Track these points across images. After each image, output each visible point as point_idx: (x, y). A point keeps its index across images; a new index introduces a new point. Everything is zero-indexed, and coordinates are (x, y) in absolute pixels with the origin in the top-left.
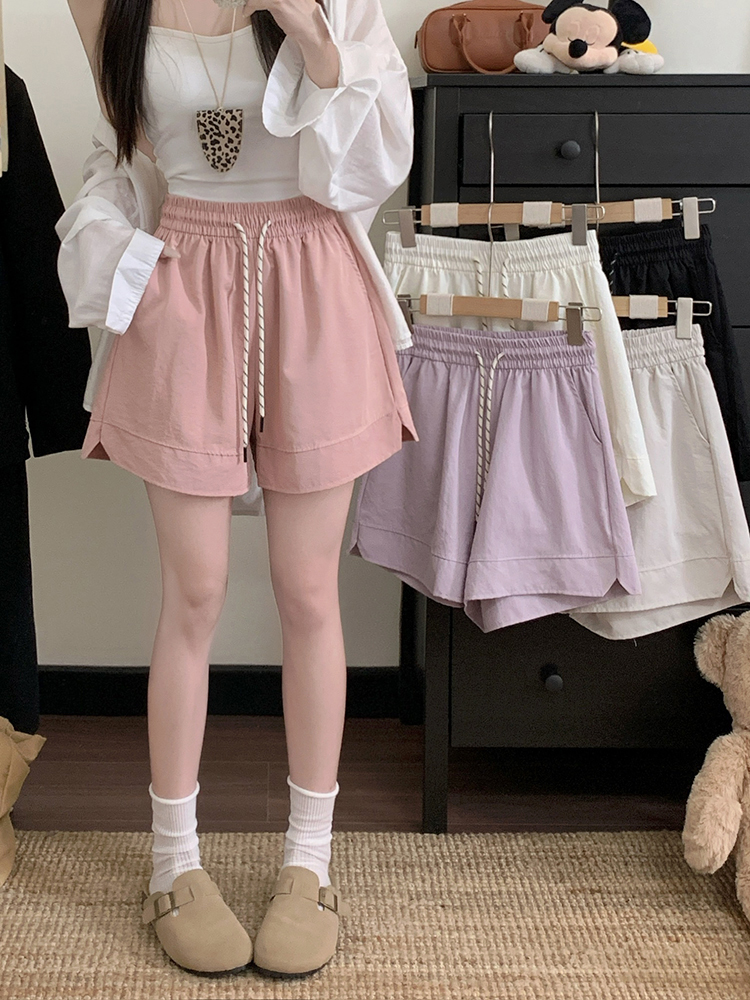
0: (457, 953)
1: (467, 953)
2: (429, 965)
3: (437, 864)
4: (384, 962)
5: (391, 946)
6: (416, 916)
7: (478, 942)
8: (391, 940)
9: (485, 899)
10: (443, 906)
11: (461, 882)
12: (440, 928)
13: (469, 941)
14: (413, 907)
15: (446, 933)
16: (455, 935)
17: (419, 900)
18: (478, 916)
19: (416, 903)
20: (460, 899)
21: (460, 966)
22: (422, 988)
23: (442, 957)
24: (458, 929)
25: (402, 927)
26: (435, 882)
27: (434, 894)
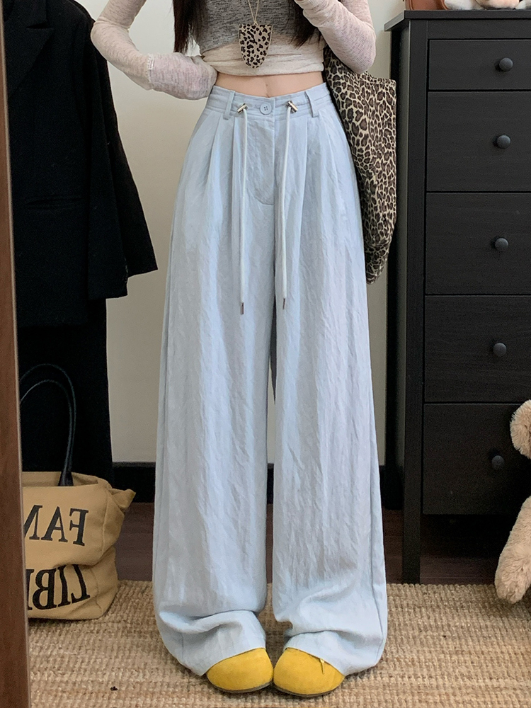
0: (457, 670)
1: (464, 670)
2: (436, 679)
3: (438, 606)
4: (402, 677)
5: (407, 664)
6: (425, 642)
7: (472, 663)
8: (407, 660)
9: (475, 631)
10: (445, 636)
11: (456, 619)
12: (443, 652)
13: (465, 662)
14: (422, 636)
15: (448, 656)
16: (455, 657)
17: (426, 631)
18: (471, 643)
19: (424, 633)
20: (457, 631)
21: (459, 677)
22: (433, 695)
23: (446, 673)
24: (457, 653)
25: (415, 651)
26: (437, 618)
27: (437, 627)
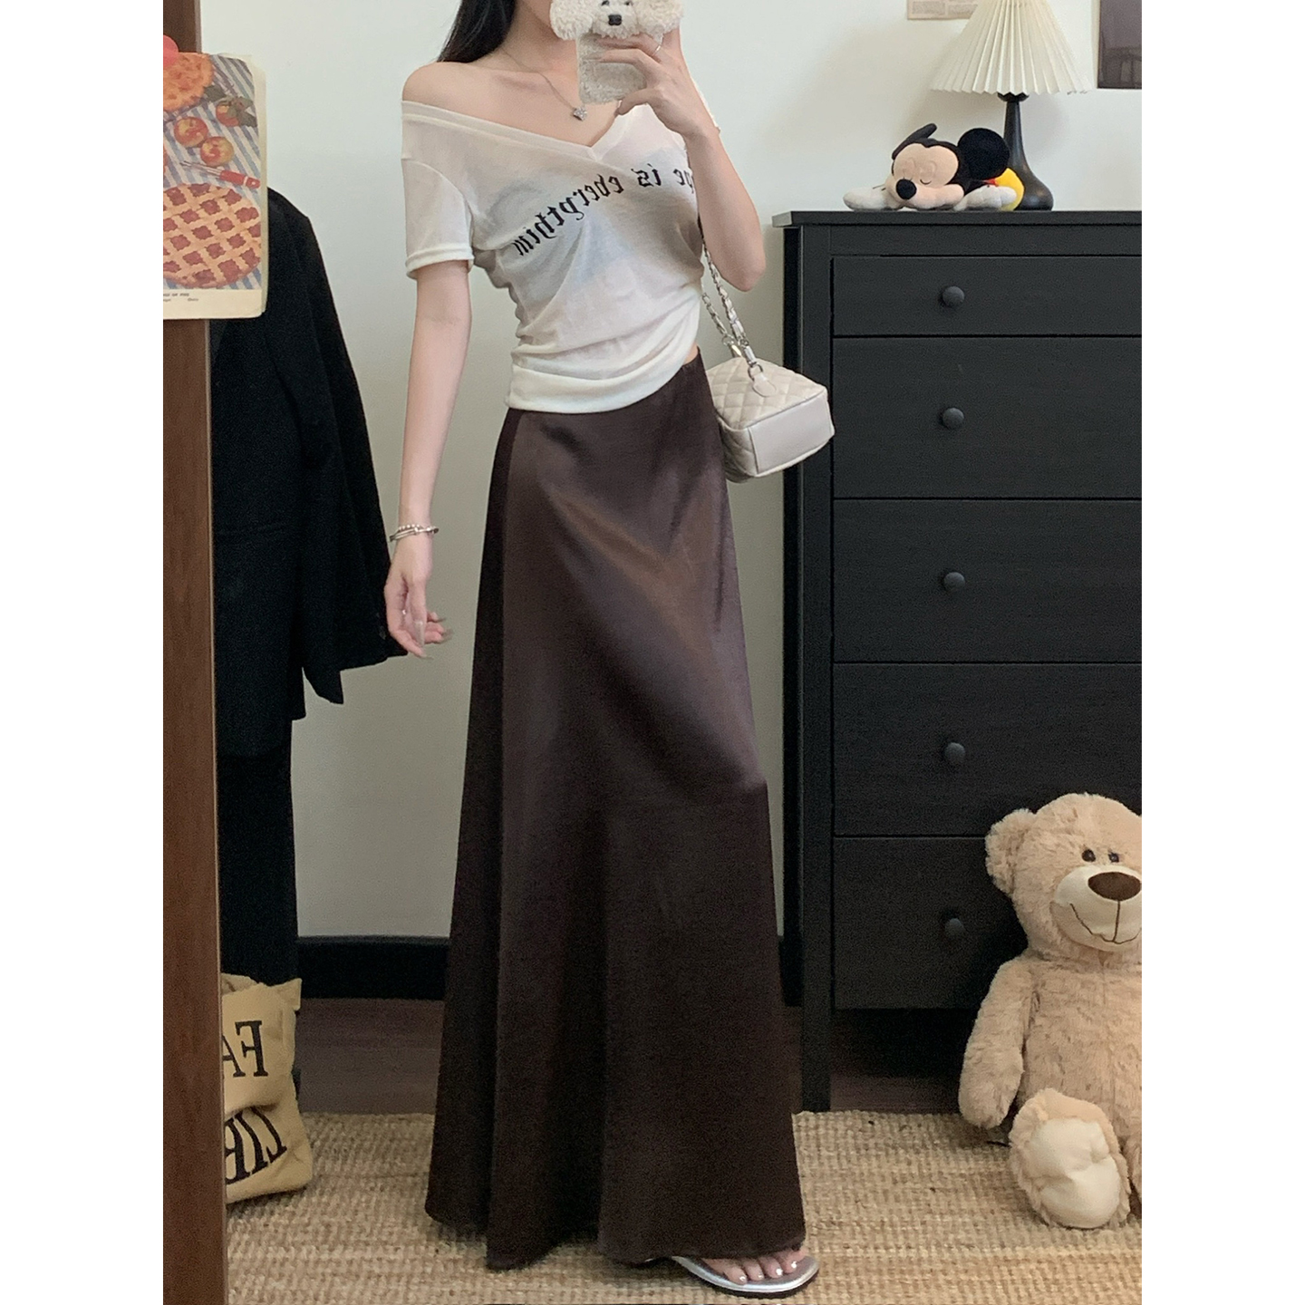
0: (951, 1237)
1: (962, 1236)
3: (924, 1146)
4: (865, 1247)
5: (873, 1229)
6: (902, 1198)
7: (975, 1225)
8: (873, 1224)
10: (933, 1189)
11: (953, 1164)
12: (930, 1212)
13: (964, 1224)
14: (899, 1189)
15: (938, 1216)
16: (948, 1219)
17: (904, 1182)
18: (974, 1198)
19: (900, 1186)
20: (953, 1182)
21: (954, 1250)
22: (911, 1272)
23: (934, 1242)
24: (952, 1213)
25: (885, 1211)
26: (923, 1164)
27: (922, 1175)
